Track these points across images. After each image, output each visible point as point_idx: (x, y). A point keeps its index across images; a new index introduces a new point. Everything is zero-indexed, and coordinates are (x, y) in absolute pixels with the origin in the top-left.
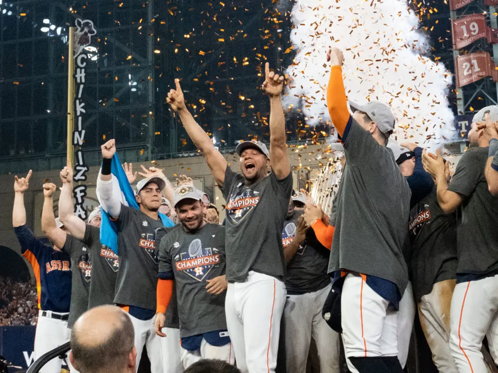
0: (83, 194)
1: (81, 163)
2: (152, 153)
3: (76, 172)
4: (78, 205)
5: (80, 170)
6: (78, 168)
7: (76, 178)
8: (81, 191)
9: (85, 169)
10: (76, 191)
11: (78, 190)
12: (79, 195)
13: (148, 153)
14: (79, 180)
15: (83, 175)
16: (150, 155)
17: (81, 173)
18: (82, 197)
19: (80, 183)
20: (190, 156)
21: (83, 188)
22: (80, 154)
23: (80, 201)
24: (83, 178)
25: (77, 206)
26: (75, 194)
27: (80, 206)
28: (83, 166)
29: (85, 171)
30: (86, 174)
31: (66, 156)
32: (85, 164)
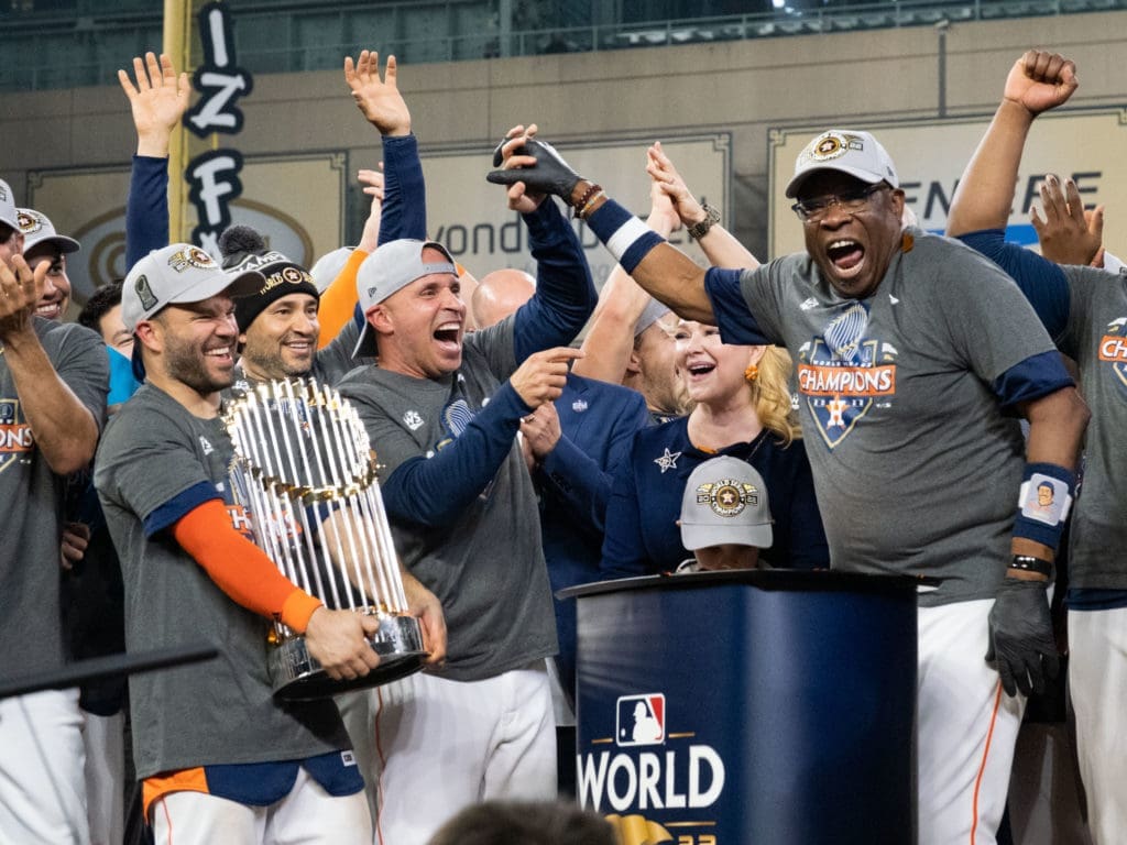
0: (226, 188)
1: (221, 58)
2: (516, 23)
3: (198, 96)
4: (208, 233)
5: (219, 89)
6: (209, 79)
7: (201, 121)
8: (220, 177)
9: (238, 82)
10: (197, 173)
11: (206, 172)
12: (211, 192)
13: (498, 23)
14: (211, 129)
15: (226, 109)
16: (506, 32)
17: (219, 100)
18: (223, 201)
19: (215, 142)
20: (676, 42)
21: (226, 163)
22: (216, 19)
23: (214, 216)
24: (229, 120)
25: (203, 237)
26: (196, 185)
27: (213, 235)
28: (229, 70)
29: (238, 93)
30: (240, 103)
31: (160, 29)
32: (238, 63)
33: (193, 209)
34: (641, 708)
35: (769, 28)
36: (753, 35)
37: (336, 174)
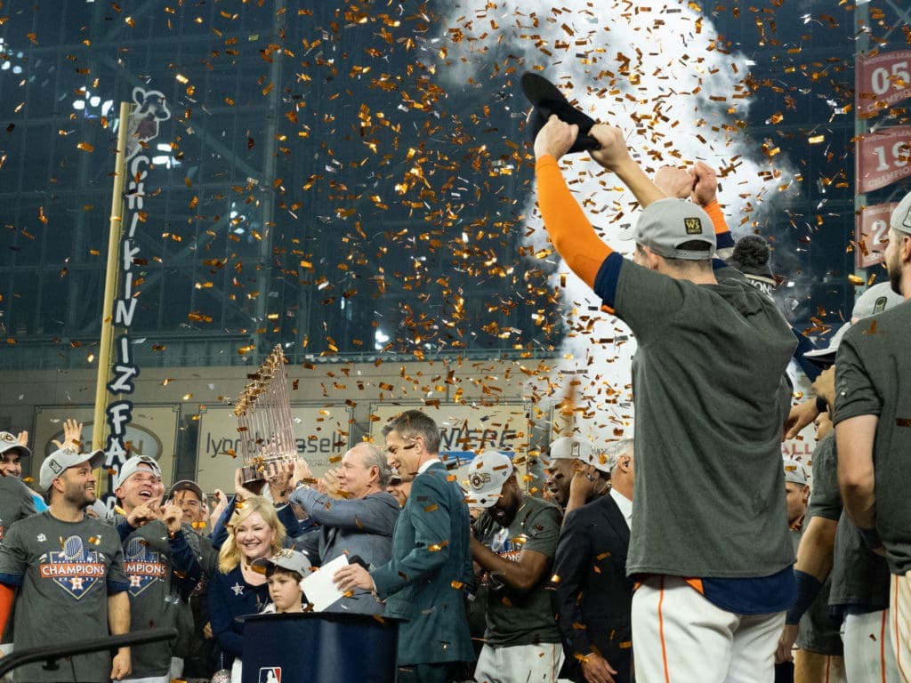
0: (124, 418)
1: (126, 360)
2: (260, 351)
3: (114, 376)
4: (115, 438)
5: (124, 373)
6: (119, 369)
7: (115, 387)
8: (122, 413)
9: (132, 371)
10: (112, 411)
11: (116, 410)
12: (117, 420)
14: (119, 391)
15: (126, 383)
16: (256, 354)
17: (124, 378)
18: (123, 424)
19: (121, 397)
20: (331, 363)
21: (125, 407)
22: (124, 341)
23: (118, 431)
24: (127, 388)
25: (112, 439)
26: (111, 416)
27: (117, 439)
28: (129, 365)
29: (132, 375)
30: (133, 380)
31: (99, 344)
32: (133, 363)
33: (109, 427)
34: (270, 674)
35: (373, 358)
36: (365, 361)
37: (175, 414)
